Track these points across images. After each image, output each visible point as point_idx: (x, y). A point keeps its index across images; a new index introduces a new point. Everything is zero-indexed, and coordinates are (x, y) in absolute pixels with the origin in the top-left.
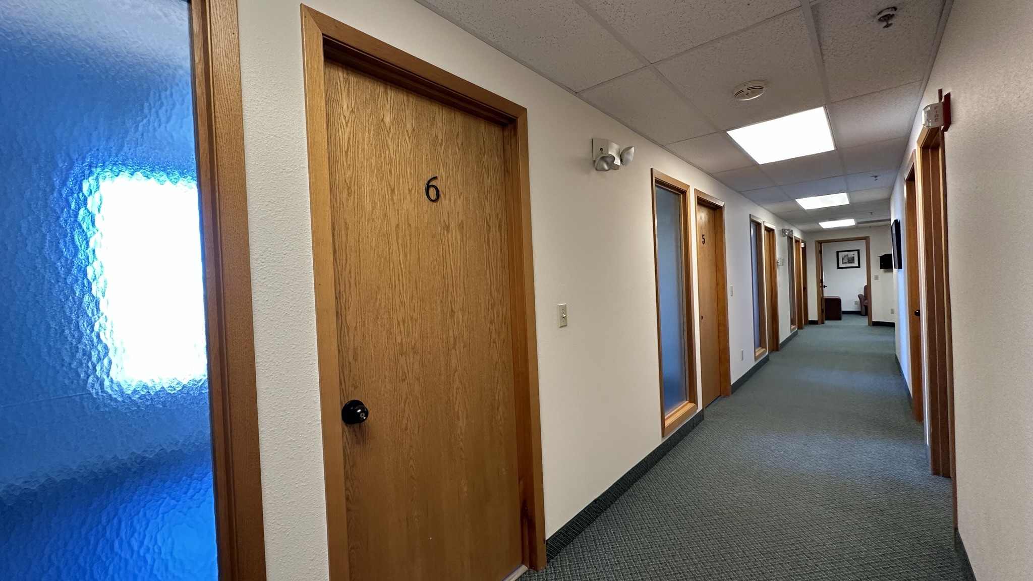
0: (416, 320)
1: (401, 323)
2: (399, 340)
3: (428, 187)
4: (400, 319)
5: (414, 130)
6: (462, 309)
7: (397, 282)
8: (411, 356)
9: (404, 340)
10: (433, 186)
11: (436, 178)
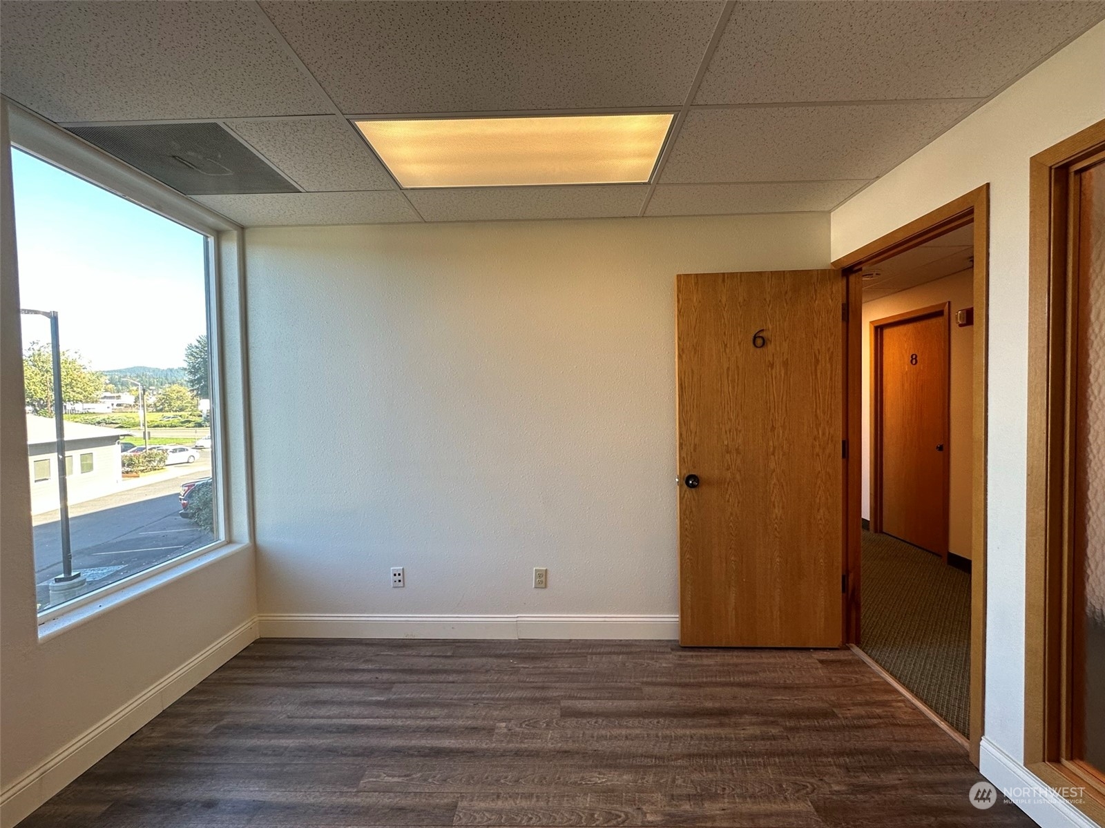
0: (740, 431)
1: (728, 433)
2: (726, 443)
3: (755, 338)
4: (727, 429)
5: (745, 300)
6: (784, 427)
7: (726, 405)
8: (735, 455)
9: (729, 443)
10: (759, 337)
11: (763, 330)
